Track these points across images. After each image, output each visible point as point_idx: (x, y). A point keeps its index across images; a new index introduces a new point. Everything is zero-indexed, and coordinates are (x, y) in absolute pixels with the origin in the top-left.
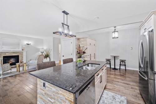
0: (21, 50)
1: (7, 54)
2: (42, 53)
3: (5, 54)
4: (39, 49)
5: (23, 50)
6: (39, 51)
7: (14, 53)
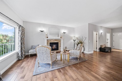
0: (60, 37)
1: (52, 41)
2: (74, 41)
3: (51, 41)
4: (72, 37)
5: (61, 38)
6: (72, 39)
7: (55, 40)
